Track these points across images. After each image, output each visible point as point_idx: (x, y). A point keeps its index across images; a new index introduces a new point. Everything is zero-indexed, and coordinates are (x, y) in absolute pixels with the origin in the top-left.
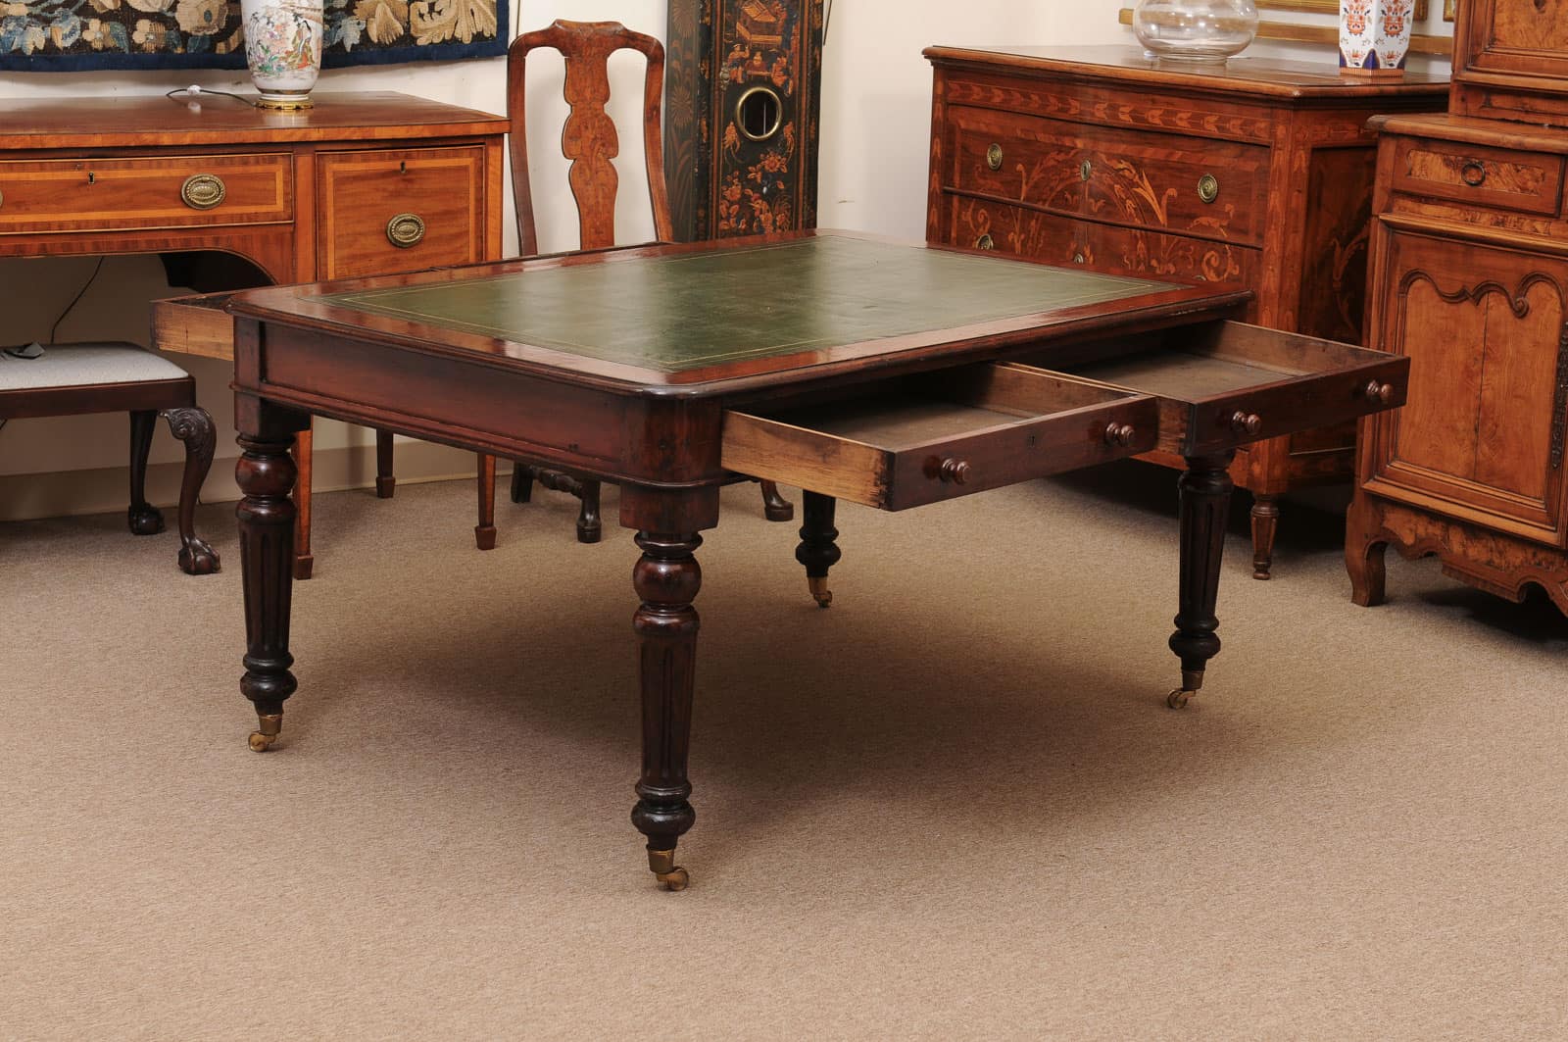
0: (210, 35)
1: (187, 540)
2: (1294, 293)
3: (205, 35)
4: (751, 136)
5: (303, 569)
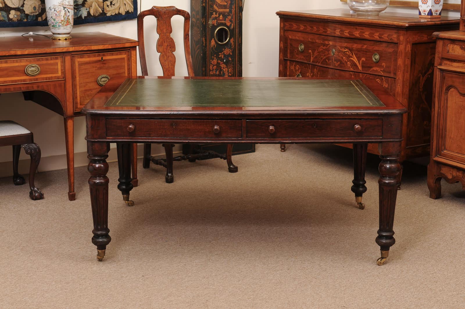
0: (36, 15)
1: (32, 188)
2: (407, 93)
3: (34, 15)
4: (220, 43)
5: (72, 197)
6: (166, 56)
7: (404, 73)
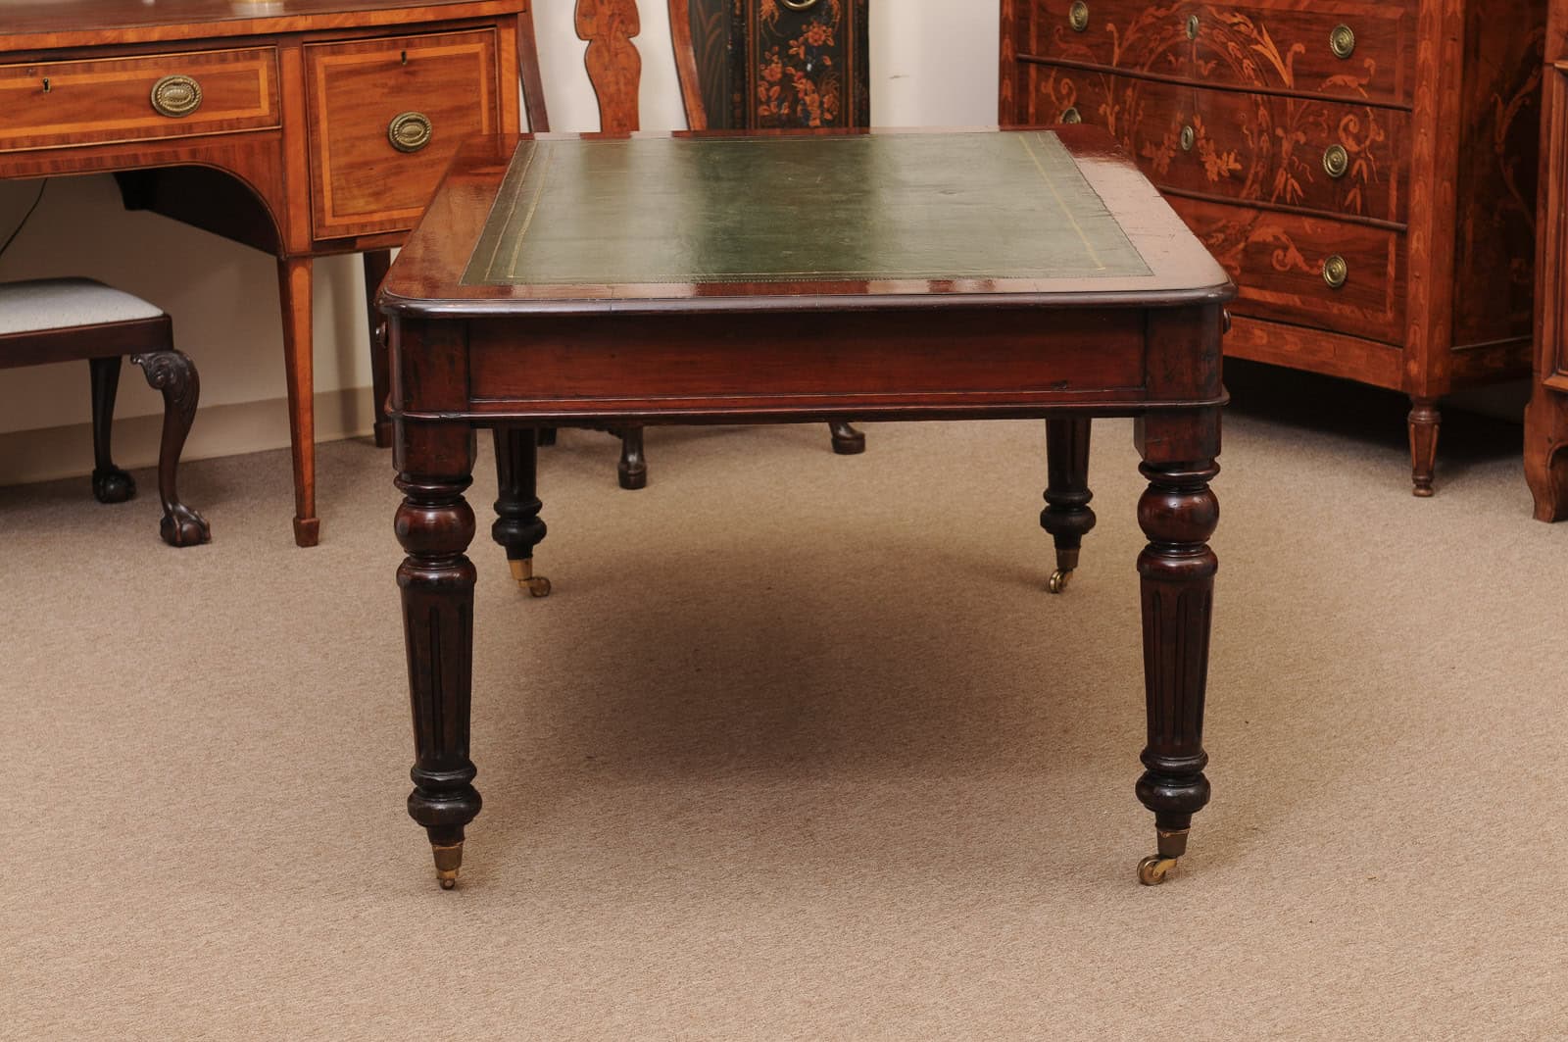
1: (170, 506)
2: (1452, 159)
4: (791, 4)
5: (307, 534)
6: (609, 51)
7: (1439, 91)
